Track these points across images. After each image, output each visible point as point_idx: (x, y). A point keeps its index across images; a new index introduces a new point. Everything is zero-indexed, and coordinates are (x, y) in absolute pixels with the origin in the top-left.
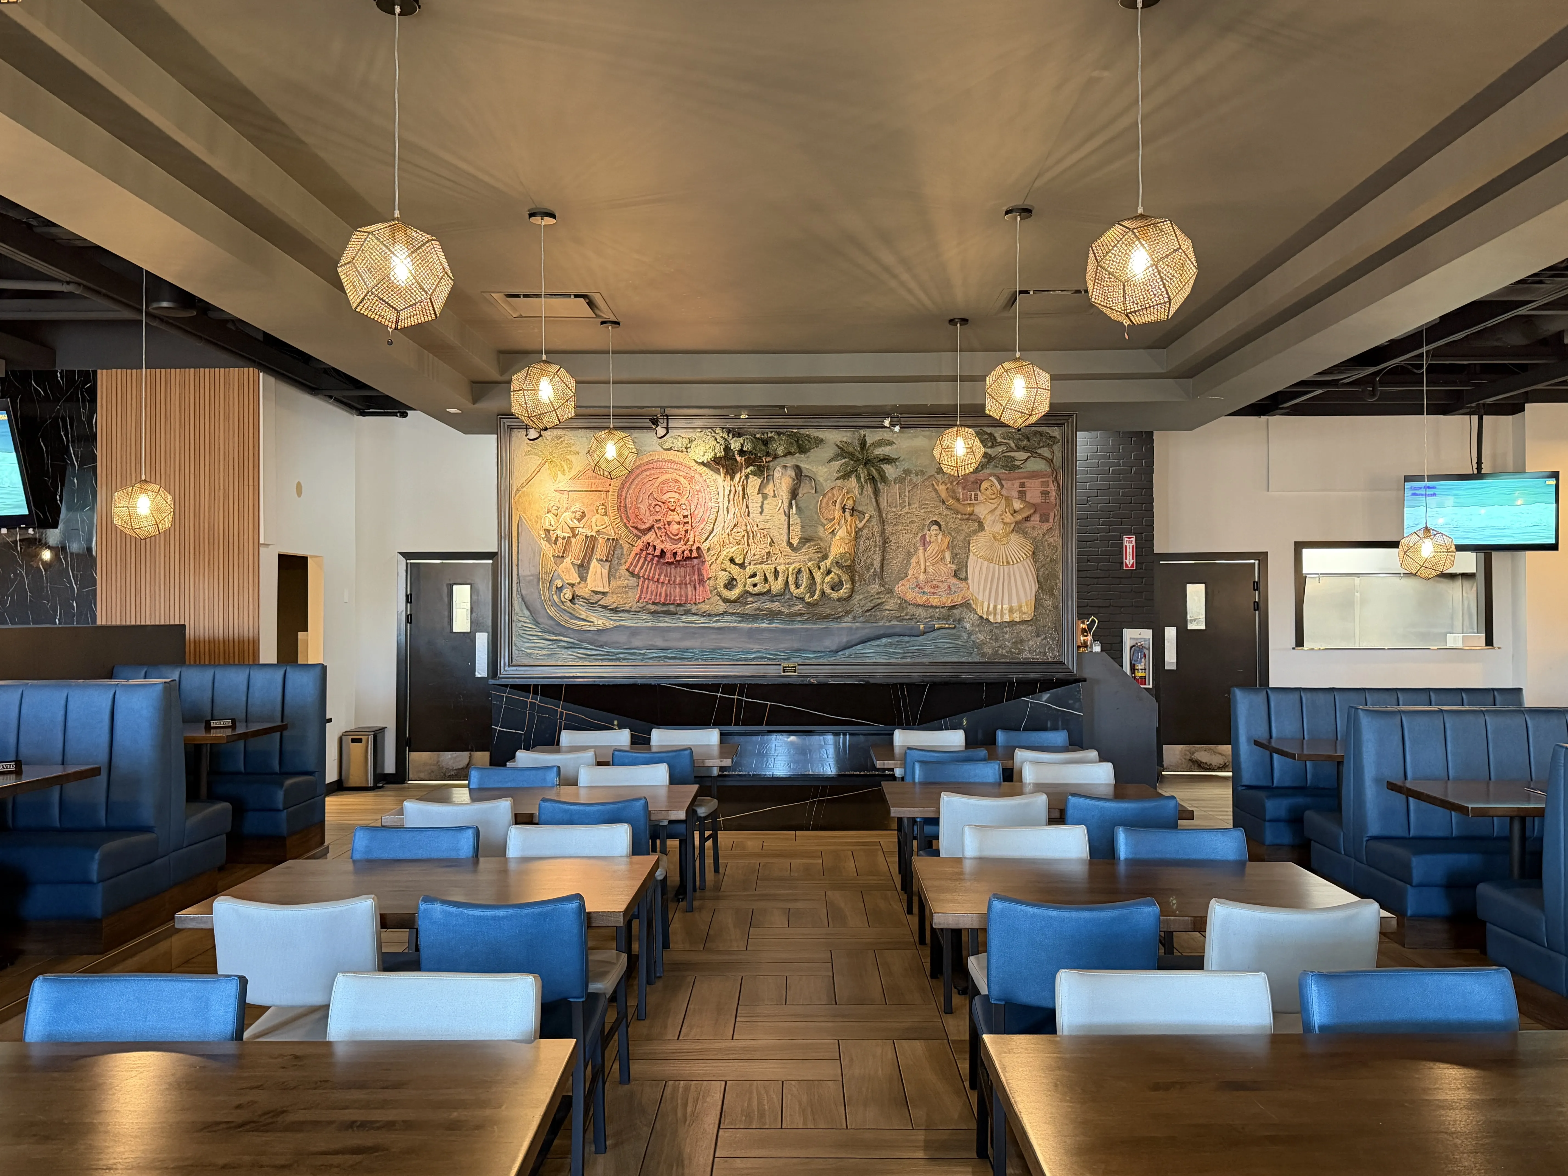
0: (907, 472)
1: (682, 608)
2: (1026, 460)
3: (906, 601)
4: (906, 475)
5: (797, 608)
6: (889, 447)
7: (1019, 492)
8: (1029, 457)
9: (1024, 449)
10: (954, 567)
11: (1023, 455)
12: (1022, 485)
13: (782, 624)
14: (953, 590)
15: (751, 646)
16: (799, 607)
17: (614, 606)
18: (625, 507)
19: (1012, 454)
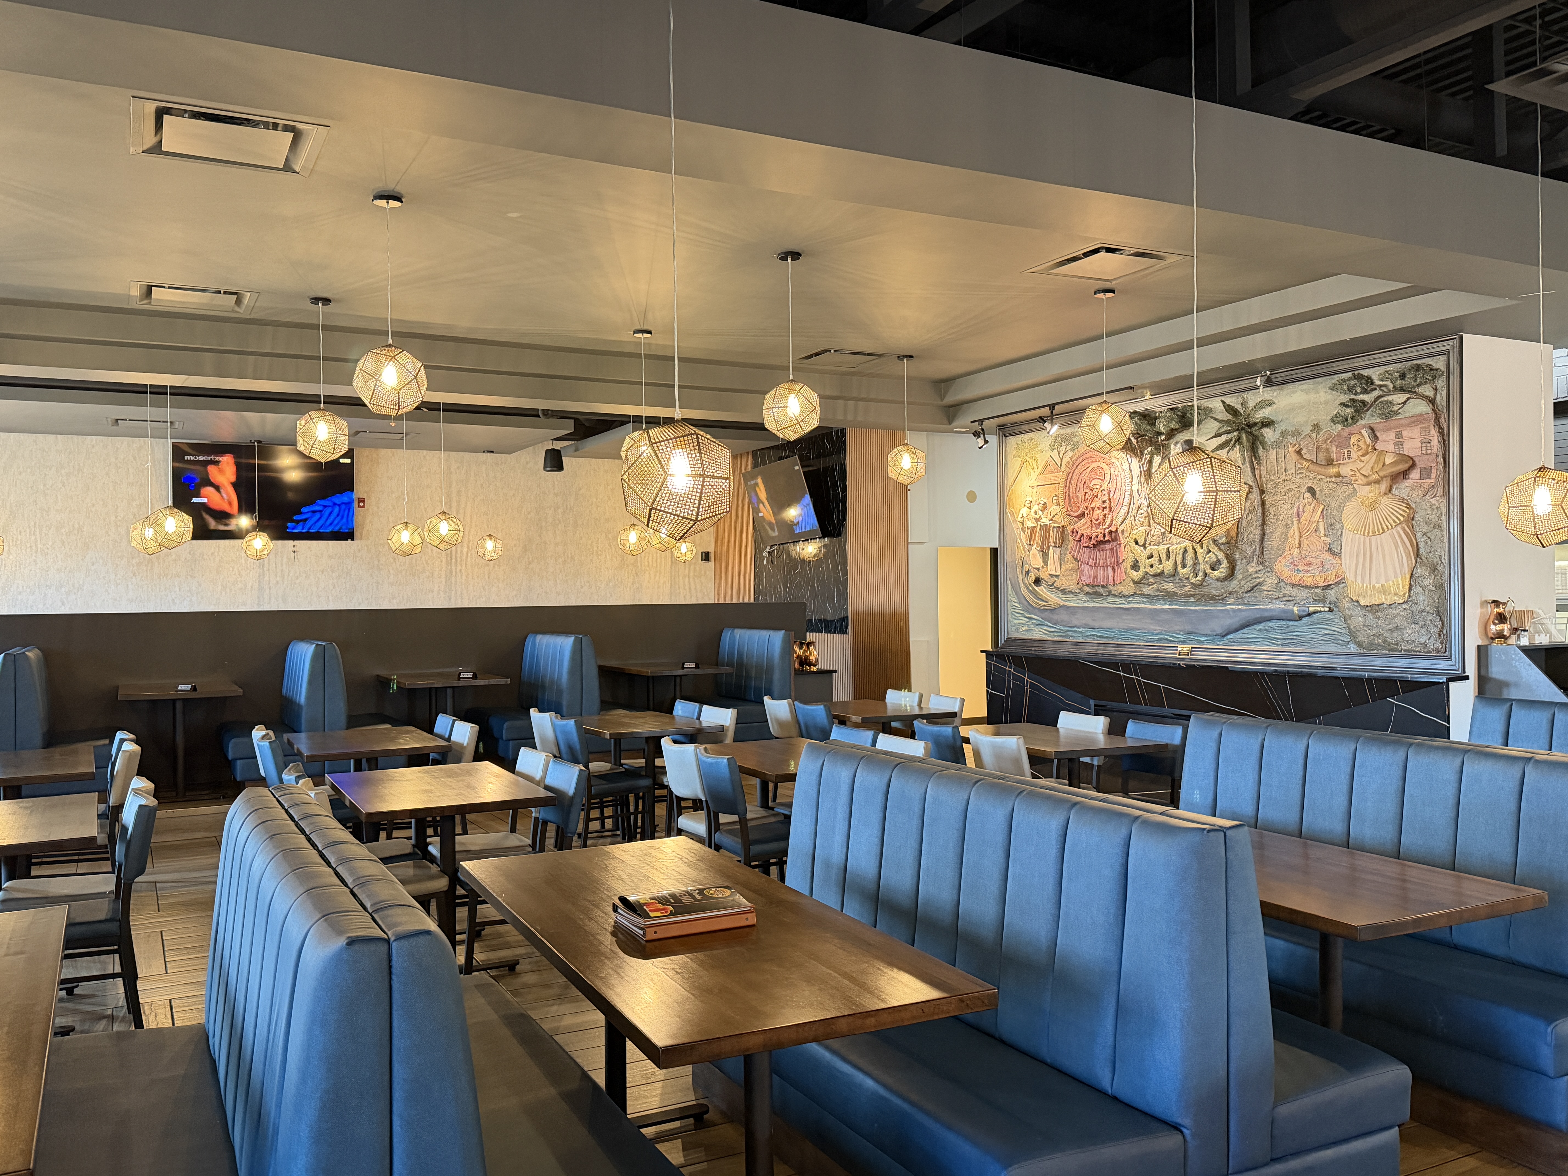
0: (1283, 434)
2: (1404, 403)
3: (1283, 580)
4: (1282, 437)
6: (1269, 408)
7: (1395, 444)
8: (1408, 399)
9: (1402, 390)
10: (1327, 540)
11: (1399, 398)
12: (1399, 435)
13: (1177, 605)
14: (1327, 567)
15: (1155, 627)
16: (1188, 588)
17: (1063, 587)
18: (1069, 495)
19: (1390, 398)
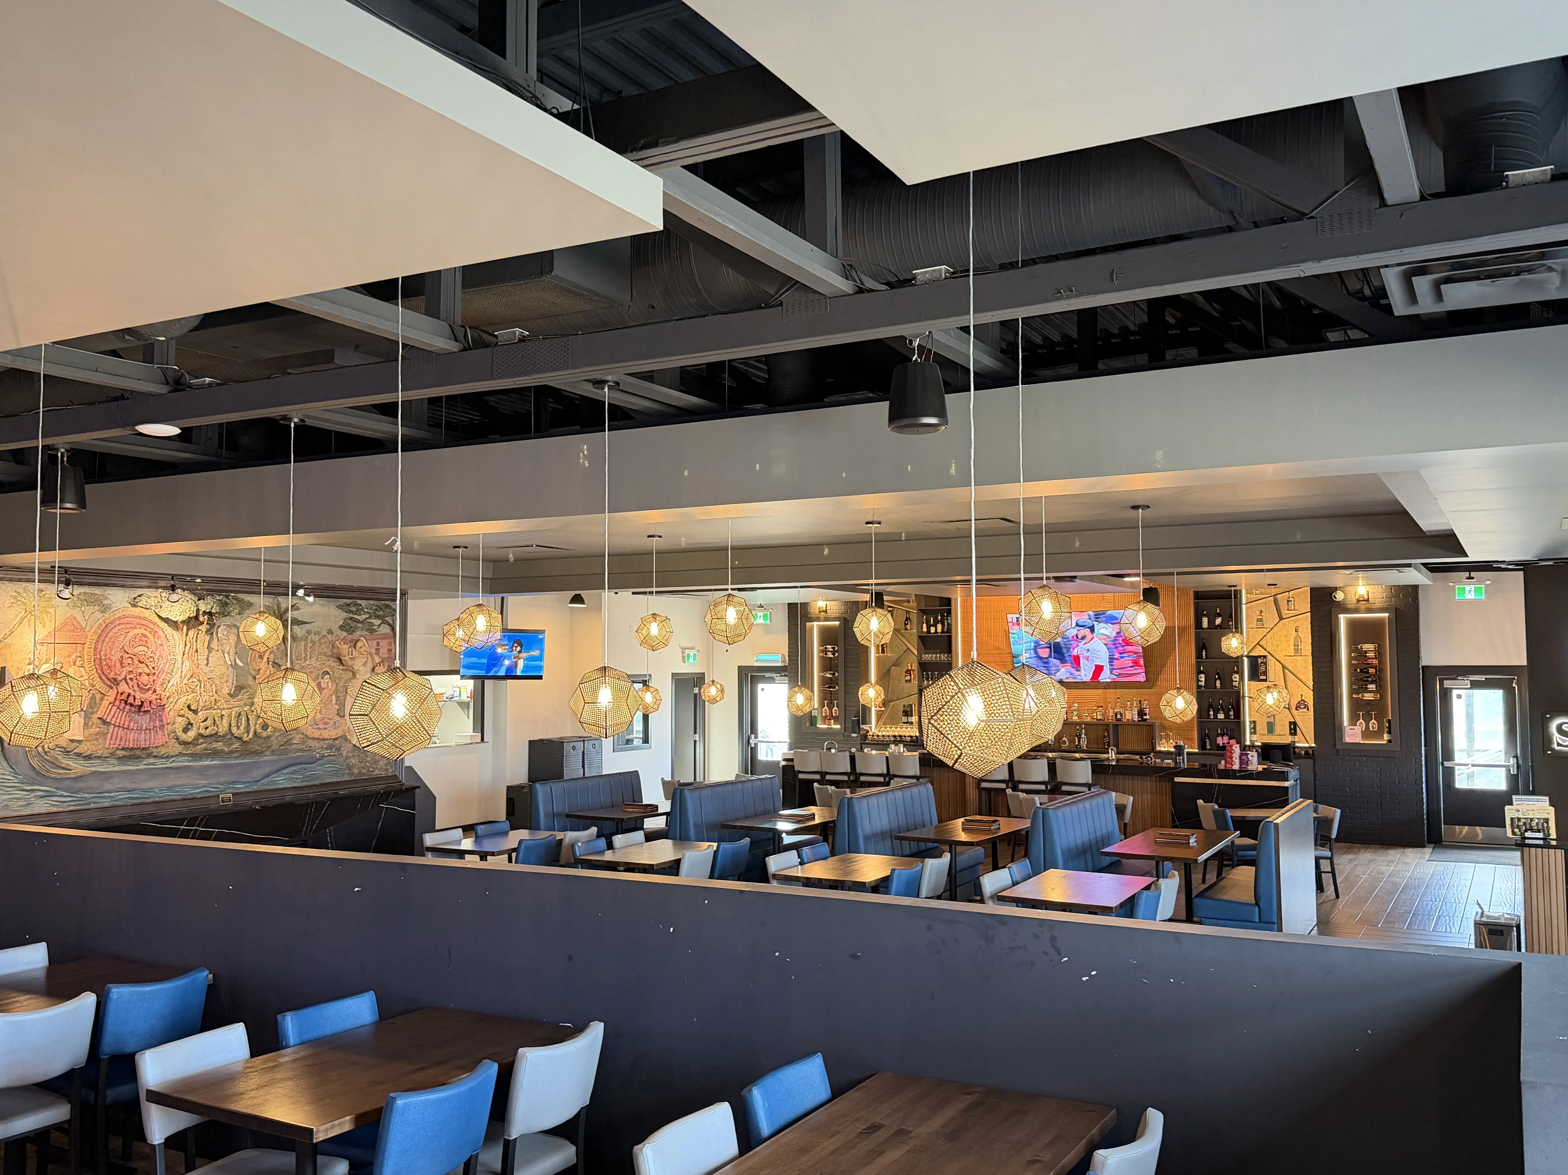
0: (309, 632)
1: (146, 752)
2: (379, 626)
3: (307, 736)
4: (308, 634)
5: (234, 746)
7: (376, 649)
8: (381, 623)
9: (379, 617)
10: (337, 707)
11: (377, 622)
13: (222, 760)
14: (337, 725)
15: (198, 782)
16: (236, 745)
17: (87, 754)
18: (100, 659)
19: (371, 621)
